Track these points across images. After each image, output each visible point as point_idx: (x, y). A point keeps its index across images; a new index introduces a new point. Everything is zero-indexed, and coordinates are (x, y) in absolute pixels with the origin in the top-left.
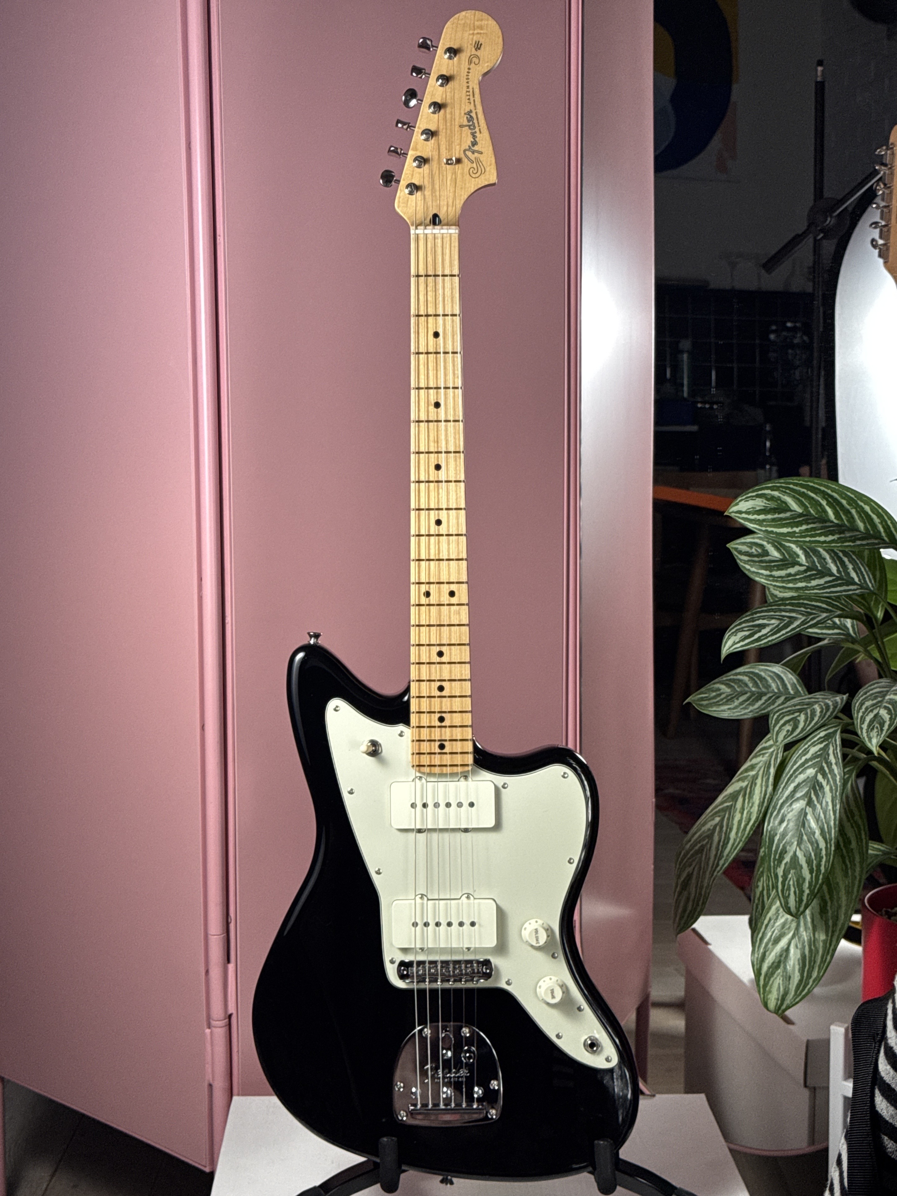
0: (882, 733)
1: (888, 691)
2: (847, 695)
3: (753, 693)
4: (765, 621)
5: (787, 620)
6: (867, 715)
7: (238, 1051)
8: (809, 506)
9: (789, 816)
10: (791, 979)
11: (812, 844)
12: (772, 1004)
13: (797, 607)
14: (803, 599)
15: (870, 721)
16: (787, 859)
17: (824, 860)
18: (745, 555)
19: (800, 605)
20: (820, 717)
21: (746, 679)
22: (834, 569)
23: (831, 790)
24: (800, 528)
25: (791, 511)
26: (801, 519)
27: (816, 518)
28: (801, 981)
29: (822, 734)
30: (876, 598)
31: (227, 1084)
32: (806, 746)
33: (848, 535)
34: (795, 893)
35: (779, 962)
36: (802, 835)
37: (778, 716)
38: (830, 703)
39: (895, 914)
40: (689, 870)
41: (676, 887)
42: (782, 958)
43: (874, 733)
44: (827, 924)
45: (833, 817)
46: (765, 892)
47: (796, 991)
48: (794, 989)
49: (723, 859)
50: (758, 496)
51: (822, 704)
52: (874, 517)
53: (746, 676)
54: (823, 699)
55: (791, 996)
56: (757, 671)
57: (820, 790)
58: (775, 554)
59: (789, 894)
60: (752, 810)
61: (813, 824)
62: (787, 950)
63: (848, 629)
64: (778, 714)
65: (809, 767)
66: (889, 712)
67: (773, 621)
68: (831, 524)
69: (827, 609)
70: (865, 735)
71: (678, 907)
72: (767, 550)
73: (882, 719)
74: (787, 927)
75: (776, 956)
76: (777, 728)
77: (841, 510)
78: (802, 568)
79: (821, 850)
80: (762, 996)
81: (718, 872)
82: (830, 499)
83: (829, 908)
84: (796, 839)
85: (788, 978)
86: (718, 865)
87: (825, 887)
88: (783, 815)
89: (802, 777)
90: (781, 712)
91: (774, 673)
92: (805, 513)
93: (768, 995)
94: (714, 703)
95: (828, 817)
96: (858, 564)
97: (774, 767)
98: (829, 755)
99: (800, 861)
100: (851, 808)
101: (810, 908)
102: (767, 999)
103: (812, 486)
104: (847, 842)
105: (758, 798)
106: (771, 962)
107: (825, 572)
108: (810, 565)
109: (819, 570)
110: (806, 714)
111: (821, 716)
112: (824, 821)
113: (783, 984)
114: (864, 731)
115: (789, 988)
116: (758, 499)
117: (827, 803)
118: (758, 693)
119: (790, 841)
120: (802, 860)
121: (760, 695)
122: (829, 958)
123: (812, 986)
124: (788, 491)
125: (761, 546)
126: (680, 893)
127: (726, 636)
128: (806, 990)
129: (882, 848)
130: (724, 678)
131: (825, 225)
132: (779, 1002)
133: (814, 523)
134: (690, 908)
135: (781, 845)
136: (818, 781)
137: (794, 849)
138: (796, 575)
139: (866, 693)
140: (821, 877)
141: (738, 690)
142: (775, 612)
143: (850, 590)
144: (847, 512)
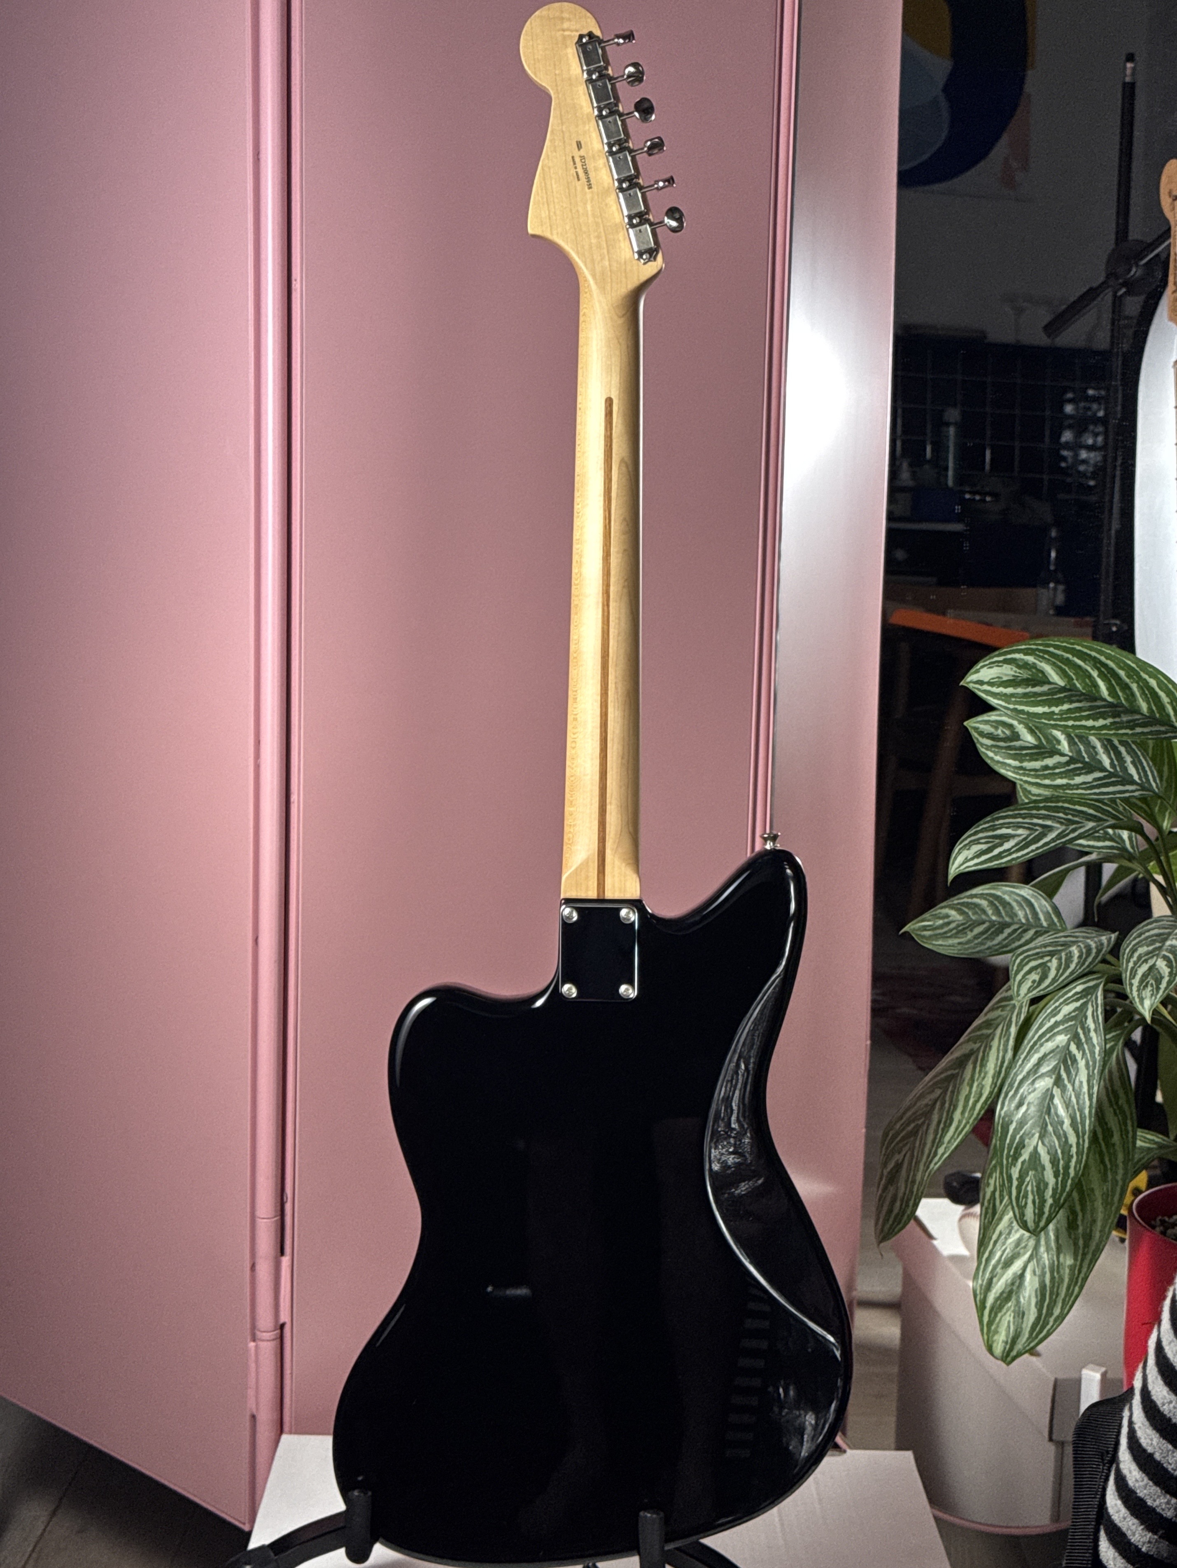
0: (1158, 992)
1: (1169, 934)
2: (1117, 933)
3: (993, 923)
4: (1009, 831)
5: (1040, 829)
6: (1139, 967)
7: (291, 1373)
8: (1074, 677)
9: (1030, 1098)
10: (1025, 1317)
11: (1059, 1138)
12: (998, 1348)
13: (1054, 812)
14: (1064, 802)
15: (1143, 975)
16: (1025, 1156)
17: (1074, 1160)
18: (988, 738)
19: (1057, 809)
20: (1077, 965)
21: (984, 903)
22: (1106, 762)
23: (1087, 1066)
24: (1060, 708)
25: (1050, 683)
26: (1062, 695)
27: (1083, 694)
28: (1038, 1319)
29: (1079, 988)
30: (1162, 803)
31: (276, 1416)
32: (1057, 1004)
33: (1125, 718)
34: (1034, 1202)
35: (1010, 1293)
36: (1047, 1125)
37: (1022, 960)
38: (1093, 945)
39: (1173, 1225)
40: (898, 1157)
41: (881, 1179)
42: (1015, 1288)
43: (1147, 993)
44: (1076, 1244)
45: (1087, 1103)
46: (997, 1194)
47: (1031, 1333)
48: (1028, 1329)
49: (944, 1146)
50: (1006, 661)
51: (1082, 946)
52: (1162, 694)
53: (985, 899)
54: (1083, 937)
55: (1024, 1339)
56: (999, 893)
57: (1072, 1065)
58: (1029, 739)
59: (1026, 1203)
60: (984, 1083)
61: (1062, 1111)
62: (1022, 1276)
63: (1123, 841)
64: (1022, 957)
65: (1059, 1033)
66: (1169, 964)
67: (1020, 831)
68: (1103, 703)
69: (1095, 816)
70: (1135, 994)
71: (882, 1206)
72: (1017, 733)
73: (1159, 972)
74: (1023, 1245)
75: (1006, 1285)
76: (1019, 977)
77: (1118, 684)
78: (1064, 759)
79: (1071, 1146)
80: (986, 1337)
81: (936, 1164)
82: (1103, 669)
83: (1079, 1223)
84: (1038, 1129)
85: (1020, 1314)
86: (936, 1154)
87: (1075, 1195)
88: (1022, 1096)
89: (1049, 1046)
90: (1026, 954)
91: (1022, 896)
92: (1068, 687)
93: (993, 1336)
94: (940, 934)
95: (1081, 1102)
96: (1138, 757)
97: (1016, 1025)
98: (1086, 1018)
99: (1042, 1159)
100: (1116, 1088)
101: (1054, 1221)
102: (993, 1342)
103: (1080, 651)
104: (1108, 1133)
105: (993, 1066)
106: (1000, 1291)
107: (1094, 766)
108: (1075, 755)
109: (1087, 763)
110: (1060, 959)
111: (1079, 962)
112: (1076, 1107)
113: (1014, 1323)
114: (1135, 988)
115: (1021, 1328)
116: (1005, 666)
117: (1081, 1083)
118: (999, 923)
119: (1030, 1132)
120: (1045, 1159)
121: (1004, 926)
122: (1077, 1289)
123: (1052, 1326)
124: (1046, 656)
125: (1011, 727)
126: (885, 1189)
127: (956, 850)
128: (1045, 1332)
129: (1157, 1139)
130: (955, 901)
131: (1129, 276)
132: (1008, 1347)
133: (1080, 701)
134: (896, 1210)
135: (1018, 1137)
136: (1070, 1052)
137: (1035, 1143)
138: (1054, 768)
139: (1140, 935)
140: (1069, 1182)
141: (973, 918)
142: (1024, 818)
143: (1127, 791)
144: (1126, 687)
